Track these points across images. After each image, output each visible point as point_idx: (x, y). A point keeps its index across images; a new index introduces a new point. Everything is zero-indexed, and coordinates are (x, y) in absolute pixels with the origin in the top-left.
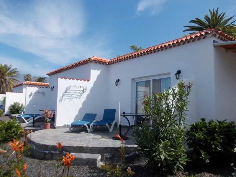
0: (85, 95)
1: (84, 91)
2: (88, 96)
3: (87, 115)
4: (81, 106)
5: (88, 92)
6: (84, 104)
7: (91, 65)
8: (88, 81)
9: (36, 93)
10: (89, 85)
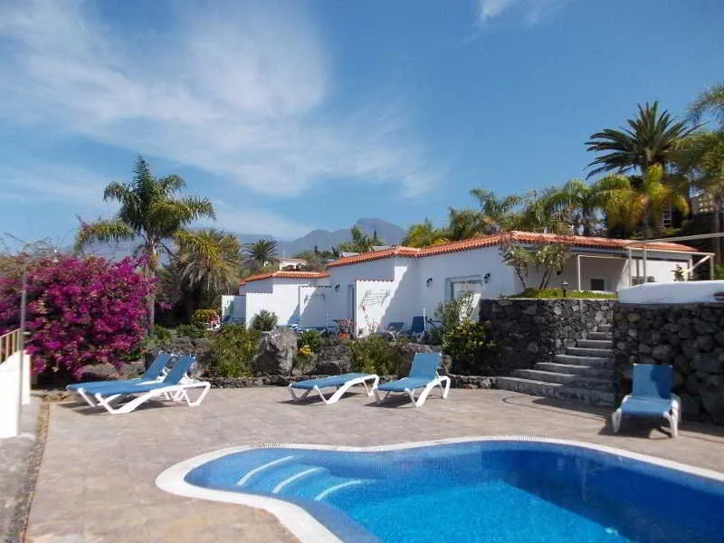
0: (389, 299)
1: (387, 295)
2: (393, 299)
3: (392, 324)
4: (384, 313)
5: (392, 295)
6: (388, 310)
7: (396, 260)
8: (392, 281)
9: (313, 296)
10: (392, 287)
